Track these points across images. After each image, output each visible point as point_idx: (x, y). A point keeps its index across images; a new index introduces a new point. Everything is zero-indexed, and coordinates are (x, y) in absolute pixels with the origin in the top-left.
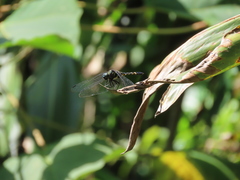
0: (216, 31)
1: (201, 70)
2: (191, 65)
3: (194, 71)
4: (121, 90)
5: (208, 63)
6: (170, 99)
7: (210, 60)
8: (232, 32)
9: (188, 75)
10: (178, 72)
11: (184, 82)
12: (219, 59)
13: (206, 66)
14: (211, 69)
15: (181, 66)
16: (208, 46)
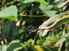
0: (55, 17)
1: (52, 27)
2: (49, 25)
3: (50, 27)
4: (32, 31)
5: (54, 25)
6: (44, 33)
7: (54, 24)
8: (60, 18)
9: (49, 28)
10: (46, 27)
11: (48, 29)
12: (56, 24)
13: (53, 26)
14: (54, 26)
15: (47, 25)
16: (53, 21)
